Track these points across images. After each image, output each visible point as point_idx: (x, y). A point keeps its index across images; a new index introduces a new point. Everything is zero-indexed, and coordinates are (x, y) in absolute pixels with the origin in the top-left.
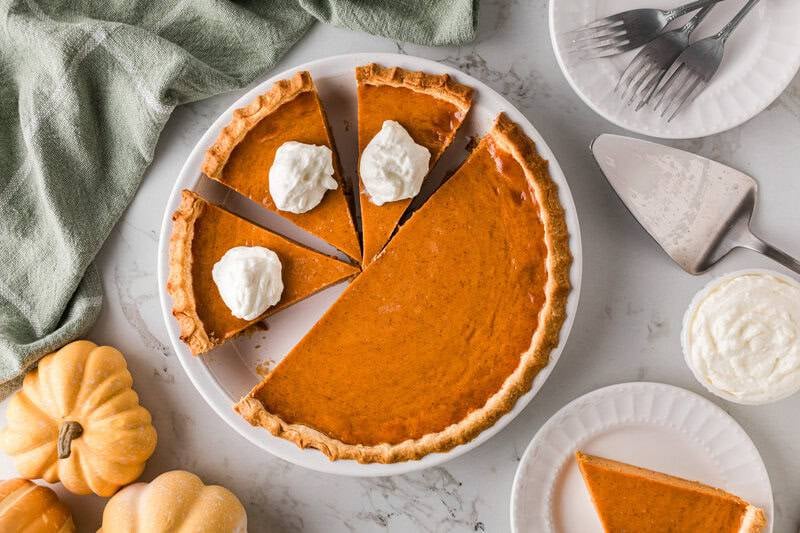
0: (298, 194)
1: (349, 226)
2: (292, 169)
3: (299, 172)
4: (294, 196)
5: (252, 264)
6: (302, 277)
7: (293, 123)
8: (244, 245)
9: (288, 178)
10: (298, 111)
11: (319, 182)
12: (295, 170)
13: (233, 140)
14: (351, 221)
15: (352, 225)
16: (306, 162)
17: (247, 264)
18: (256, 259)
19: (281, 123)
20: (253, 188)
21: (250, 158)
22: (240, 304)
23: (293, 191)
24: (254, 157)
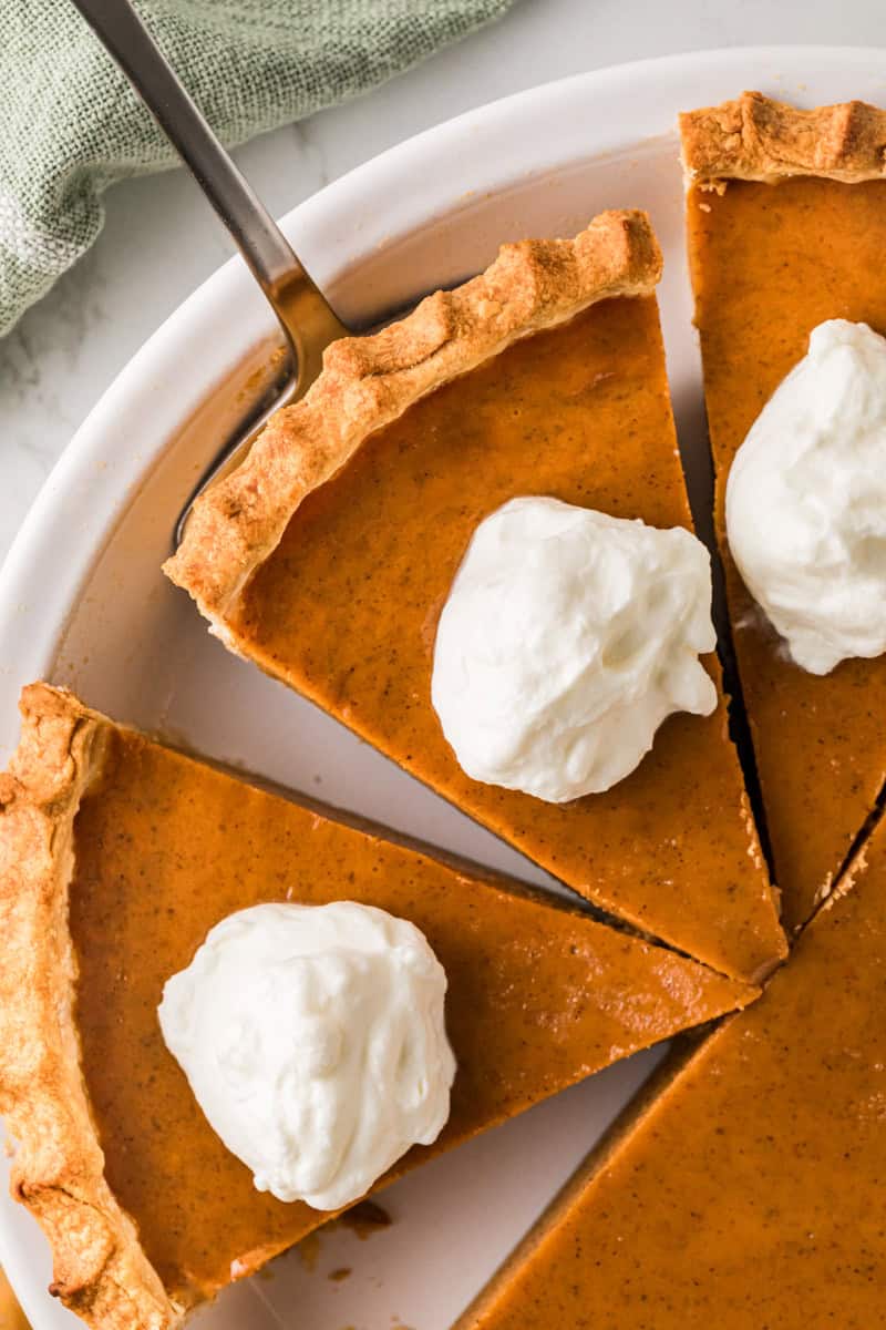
0: (577, 719)
1: (744, 866)
2: (565, 613)
3: (593, 628)
4: (559, 729)
5: (334, 981)
6: (530, 1019)
7: (549, 424)
8: (282, 898)
9: (545, 648)
10: (579, 373)
11: (660, 680)
12: (579, 621)
13: (318, 460)
14: (753, 849)
15: (758, 862)
16: (619, 589)
17: (312, 983)
18: (348, 961)
19: (507, 420)
20: (360, 675)
21: (362, 547)
22: (292, 1151)
23: (559, 708)
24: (377, 544)
